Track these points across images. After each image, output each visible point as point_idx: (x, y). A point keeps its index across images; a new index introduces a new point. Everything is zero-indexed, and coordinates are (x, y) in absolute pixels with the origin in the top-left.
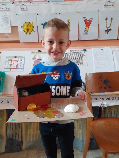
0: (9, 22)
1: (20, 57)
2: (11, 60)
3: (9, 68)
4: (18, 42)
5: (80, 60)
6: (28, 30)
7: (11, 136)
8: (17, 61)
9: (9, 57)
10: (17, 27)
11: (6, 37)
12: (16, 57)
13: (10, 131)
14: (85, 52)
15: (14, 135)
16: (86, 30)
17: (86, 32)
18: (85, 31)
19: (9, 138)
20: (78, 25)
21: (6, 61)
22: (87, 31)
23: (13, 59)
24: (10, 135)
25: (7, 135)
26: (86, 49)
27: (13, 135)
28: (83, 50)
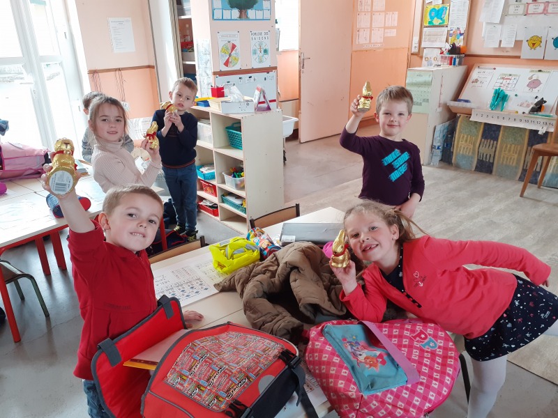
0: (515, 35)
1: (514, 75)
2: (503, 78)
4: (519, 57)
6: (534, 44)
8: (510, 79)
9: (503, 74)
10: (522, 41)
11: (507, 52)
12: (510, 75)
21: (498, 79)
23: (506, 77)
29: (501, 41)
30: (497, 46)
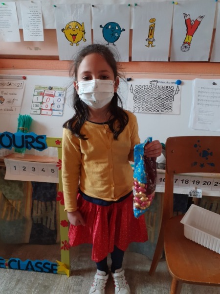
0: (41, 20)
1: (58, 89)
2: (42, 94)
3: (39, 108)
4: (56, 58)
5: (167, 103)
6: (74, 36)
7: (39, 220)
8: (53, 96)
9: (40, 87)
10: (54, 31)
11: (36, 49)
12: (51, 88)
13: (37, 213)
14: (179, 86)
15: (45, 220)
16: (186, 41)
17: (186, 45)
18: (185, 43)
19: (35, 222)
20: (172, 30)
21: (34, 95)
22: (189, 44)
23: (46, 92)
24: (37, 219)
25: (32, 219)
26: (182, 81)
27: (42, 219)
28: (175, 81)
29: (21, 31)
30: (19, 40)
